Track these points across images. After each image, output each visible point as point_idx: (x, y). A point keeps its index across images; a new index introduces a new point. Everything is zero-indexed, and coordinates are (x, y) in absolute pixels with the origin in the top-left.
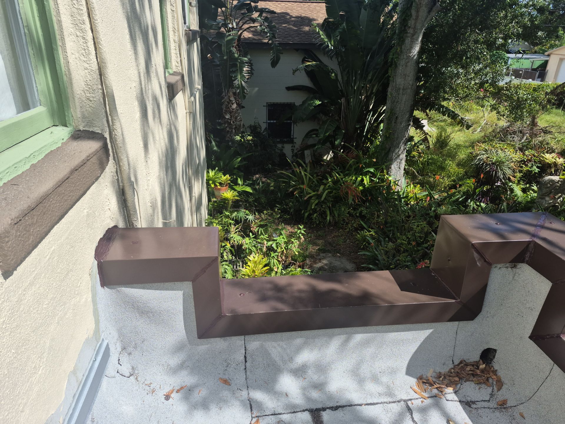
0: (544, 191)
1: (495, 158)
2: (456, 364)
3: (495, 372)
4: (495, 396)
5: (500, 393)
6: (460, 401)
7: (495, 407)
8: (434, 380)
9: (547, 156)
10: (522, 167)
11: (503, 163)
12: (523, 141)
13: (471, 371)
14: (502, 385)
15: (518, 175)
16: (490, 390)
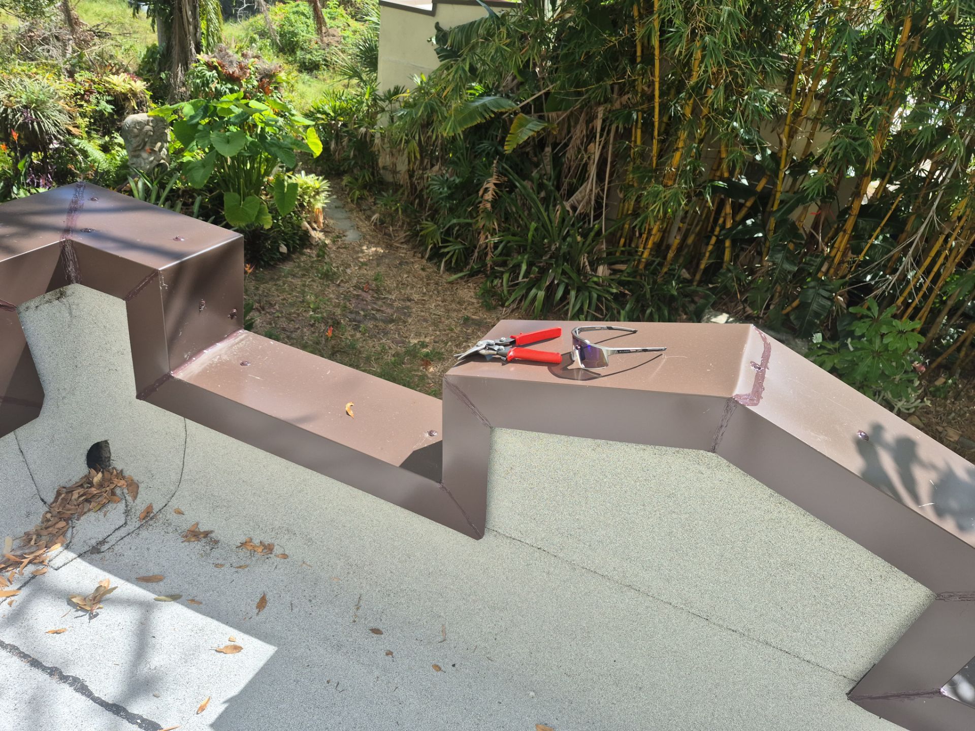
0: (135, 142)
1: (24, 96)
2: (52, 500)
3: (121, 475)
4: (133, 510)
5: (138, 501)
6: (80, 556)
7: (137, 526)
8: (19, 553)
9: (114, 79)
10: (81, 106)
11: (44, 102)
12: (68, 56)
13: (82, 496)
14: (138, 487)
15: (83, 122)
16: (121, 506)
